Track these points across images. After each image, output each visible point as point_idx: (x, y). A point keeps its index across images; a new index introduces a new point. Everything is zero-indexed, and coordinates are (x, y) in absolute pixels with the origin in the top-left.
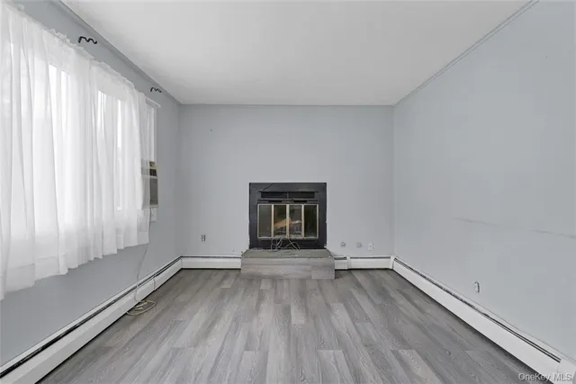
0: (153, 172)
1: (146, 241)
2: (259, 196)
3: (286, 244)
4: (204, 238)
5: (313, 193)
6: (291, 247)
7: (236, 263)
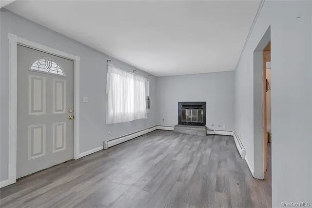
0: (148, 99)
1: (147, 118)
2: (181, 106)
3: (190, 124)
4: (164, 120)
5: (201, 105)
6: (192, 125)
7: (172, 129)
